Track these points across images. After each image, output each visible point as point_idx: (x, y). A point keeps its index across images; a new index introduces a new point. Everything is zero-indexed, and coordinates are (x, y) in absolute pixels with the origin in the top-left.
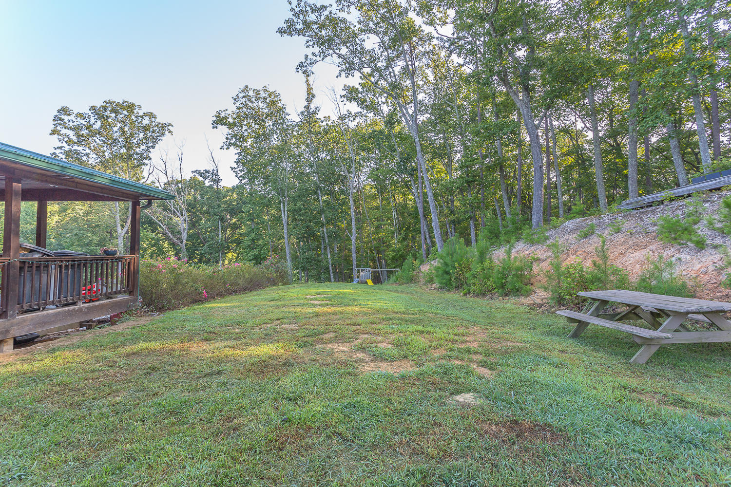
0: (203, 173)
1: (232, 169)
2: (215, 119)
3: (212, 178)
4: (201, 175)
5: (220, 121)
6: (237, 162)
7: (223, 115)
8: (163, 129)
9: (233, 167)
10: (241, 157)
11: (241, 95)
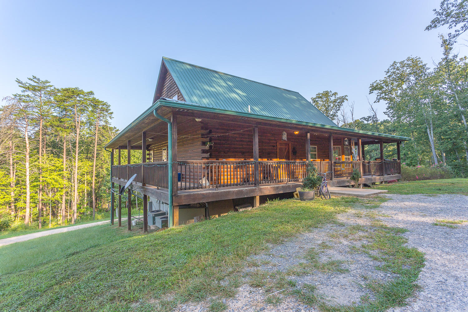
0: (366, 118)
1: (385, 113)
2: (371, 88)
3: (373, 120)
4: (366, 120)
5: (374, 88)
6: (387, 109)
7: (375, 84)
8: (343, 99)
9: (385, 112)
10: (390, 105)
11: (390, 68)
